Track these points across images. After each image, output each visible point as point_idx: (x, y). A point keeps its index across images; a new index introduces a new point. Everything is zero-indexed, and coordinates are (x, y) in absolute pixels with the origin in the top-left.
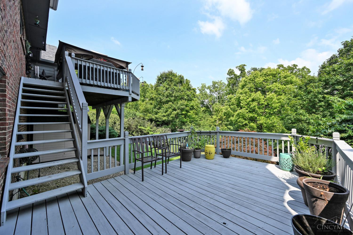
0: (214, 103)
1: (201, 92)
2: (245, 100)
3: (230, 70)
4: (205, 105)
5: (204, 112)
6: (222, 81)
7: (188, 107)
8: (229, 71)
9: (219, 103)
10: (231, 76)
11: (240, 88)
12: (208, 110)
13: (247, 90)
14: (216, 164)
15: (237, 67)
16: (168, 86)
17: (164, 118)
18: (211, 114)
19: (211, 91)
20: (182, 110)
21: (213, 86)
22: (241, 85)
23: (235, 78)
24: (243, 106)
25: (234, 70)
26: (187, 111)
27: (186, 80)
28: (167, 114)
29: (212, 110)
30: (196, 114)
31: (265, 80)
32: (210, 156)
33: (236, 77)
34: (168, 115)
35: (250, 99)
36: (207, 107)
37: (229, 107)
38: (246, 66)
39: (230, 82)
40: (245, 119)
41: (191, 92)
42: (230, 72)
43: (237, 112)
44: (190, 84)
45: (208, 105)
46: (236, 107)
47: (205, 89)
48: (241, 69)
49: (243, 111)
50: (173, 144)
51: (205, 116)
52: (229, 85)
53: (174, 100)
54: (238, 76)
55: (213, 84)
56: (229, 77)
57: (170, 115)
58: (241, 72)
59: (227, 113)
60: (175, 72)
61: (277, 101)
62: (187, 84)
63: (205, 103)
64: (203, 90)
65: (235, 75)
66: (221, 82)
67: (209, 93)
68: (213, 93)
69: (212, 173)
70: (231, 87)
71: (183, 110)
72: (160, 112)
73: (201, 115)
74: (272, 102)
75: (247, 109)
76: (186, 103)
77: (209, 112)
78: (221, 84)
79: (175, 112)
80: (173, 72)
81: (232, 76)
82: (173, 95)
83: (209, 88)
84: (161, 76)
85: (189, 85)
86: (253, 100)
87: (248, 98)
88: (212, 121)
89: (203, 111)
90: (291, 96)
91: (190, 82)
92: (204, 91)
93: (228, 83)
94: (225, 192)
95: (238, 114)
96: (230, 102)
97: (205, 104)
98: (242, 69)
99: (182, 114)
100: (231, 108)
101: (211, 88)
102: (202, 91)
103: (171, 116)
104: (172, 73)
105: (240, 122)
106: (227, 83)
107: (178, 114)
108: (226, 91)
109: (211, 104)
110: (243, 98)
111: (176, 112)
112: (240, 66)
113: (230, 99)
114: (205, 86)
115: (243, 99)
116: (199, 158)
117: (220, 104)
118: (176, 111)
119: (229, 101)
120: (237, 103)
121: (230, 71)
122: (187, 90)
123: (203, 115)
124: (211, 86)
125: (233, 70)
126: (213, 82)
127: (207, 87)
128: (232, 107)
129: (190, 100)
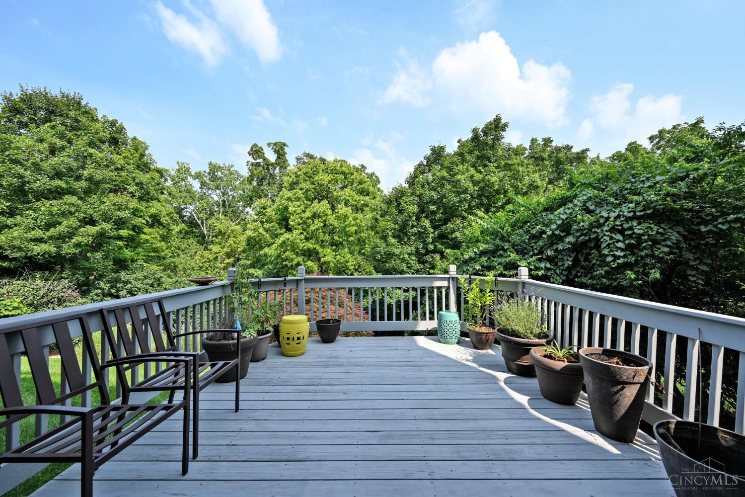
0: (210, 214)
1: (174, 183)
2: (297, 214)
3: (255, 145)
4: (185, 218)
5: (185, 234)
6: (232, 166)
7: (141, 217)
8: (252, 148)
9: (226, 216)
10: (257, 161)
11: (285, 187)
12: (195, 230)
13: (301, 195)
14: (326, 366)
15: (269, 145)
16: (59, 143)
17: (38, 249)
18: (203, 240)
19: (203, 184)
20: (120, 223)
21: (209, 174)
22: (288, 181)
23: (266, 166)
24: (294, 226)
25: (263, 148)
26: (137, 229)
27: (135, 138)
28: (53, 232)
29: (205, 232)
30: (164, 238)
31: (333, 180)
32: (299, 345)
33: (268, 165)
34: (62, 238)
35: (308, 214)
36: (192, 224)
37: (260, 225)
38: (287, 146)
39: (255, 172)
40: (297, 254)
41: (152, 178)
42: (256, 151)
43: (282, 239)
44: (147, 152)
45: (196, 218)
46: (277, 226)
47: (186, 178)
48: (278, 151)
49: (295, 236)
50: (201, 332)
51: (185, 245)
52: (250, 179)
53: (88, 192)
54: (272, 164)
55: (210, 170)
56: (253, 161)
57: (70, 238)
58: (278, 158)
59: (257, 239)
60: (92, 105)
61: (353, 222)
62: (136, 150)
63: (185, 214)
64: (183, 180)
65: (265, 159)
66: (232, 169)
67: (199, 190)
68: (210, 192)
69: (345, 393)
70: (255, 183)
71: (124, 223)
72: (16, 225)
73: (176, 242)
74: (346, 224)
75: (301, 233)
76: (134, 203)
77: (197, 237)
78: (231, 173)
79: (93, 230)
80: (83, 103)
81: (259, 161)
82: (86, 173)
83: (198, 176)
84: (27, 99)
85: (142, 155)
86: (315, 216)
87: (304, 211)
88: (208, 259)
89: (180, 232)
90: (377, 213)
91: (146, 148)
92: (183, 183)
93: (250, 174)
94: (433, 439)
95: (284, 242)
96: (264, 214)
97: (185, 216)
98: (280, 150)
99: (120, 238)
100: (265, 229)
101: (205, 179)
102: (179, 182)
103: (73, 241)
104: (79, 103)
105: (287, 260)
106: (245, 173)
107: (102, 235)
108: (243, 190)
109: (204, 218)
110: (294, 209)
111: (98, 228)
112: (275, 144)
113: (264, 208)
114: (188, 170)
115: (295, 211)
116: (263, 359)
117: (227, 218)
118: (94, 226)
119: (261, 212)
120: (279, 220)
121: (254, 149)
122: (138, 167)
123: (180, 242)
124: (206, 174)
125: (261, 147)
126: (210, 164)
127: (193, 173)
128: (267, 225)
129: (145, 197)
